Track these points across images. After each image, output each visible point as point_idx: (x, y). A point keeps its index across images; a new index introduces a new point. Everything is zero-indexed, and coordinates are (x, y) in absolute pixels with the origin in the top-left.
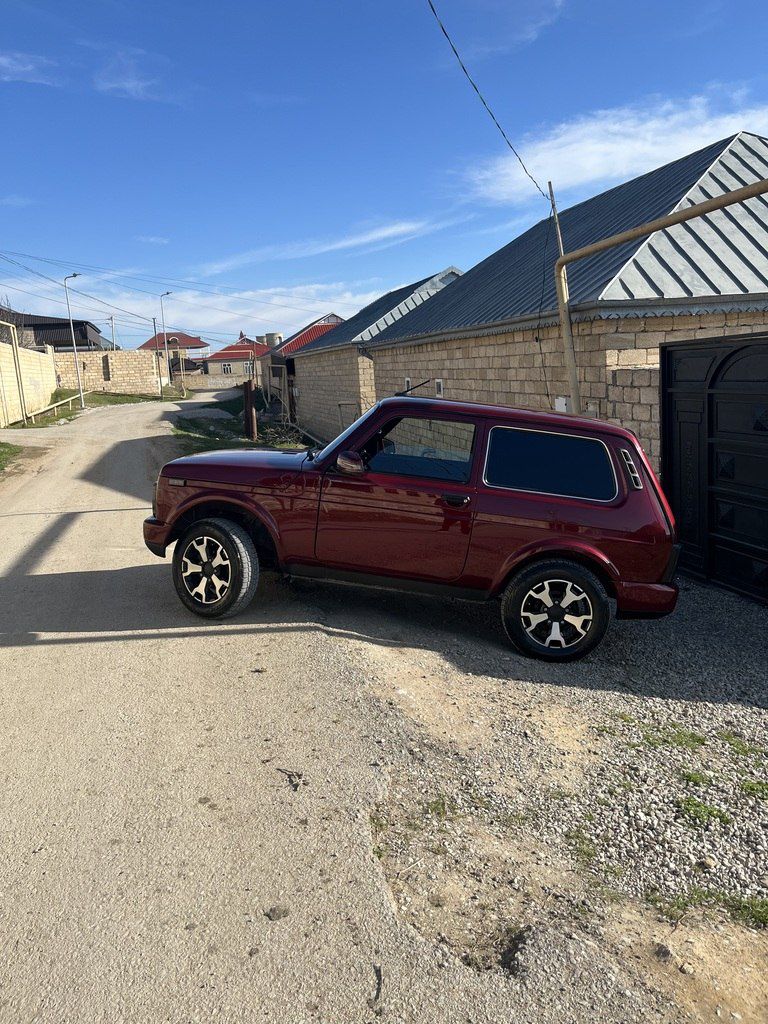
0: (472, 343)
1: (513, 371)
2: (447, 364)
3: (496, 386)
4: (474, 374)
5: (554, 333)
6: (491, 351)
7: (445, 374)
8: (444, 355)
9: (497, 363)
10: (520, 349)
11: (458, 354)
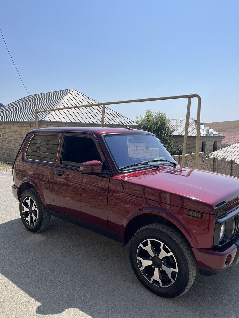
0: (12, 125)
1: (24, 133)
2: (4, 130)
3: (19, 136)
4: (12, 133)
5: (34, 125)
6: (17, 128)
7: (3, 132)
8: (3, 127)
9: (19, 131)
10: (26, 128)
11: (7, 127)
